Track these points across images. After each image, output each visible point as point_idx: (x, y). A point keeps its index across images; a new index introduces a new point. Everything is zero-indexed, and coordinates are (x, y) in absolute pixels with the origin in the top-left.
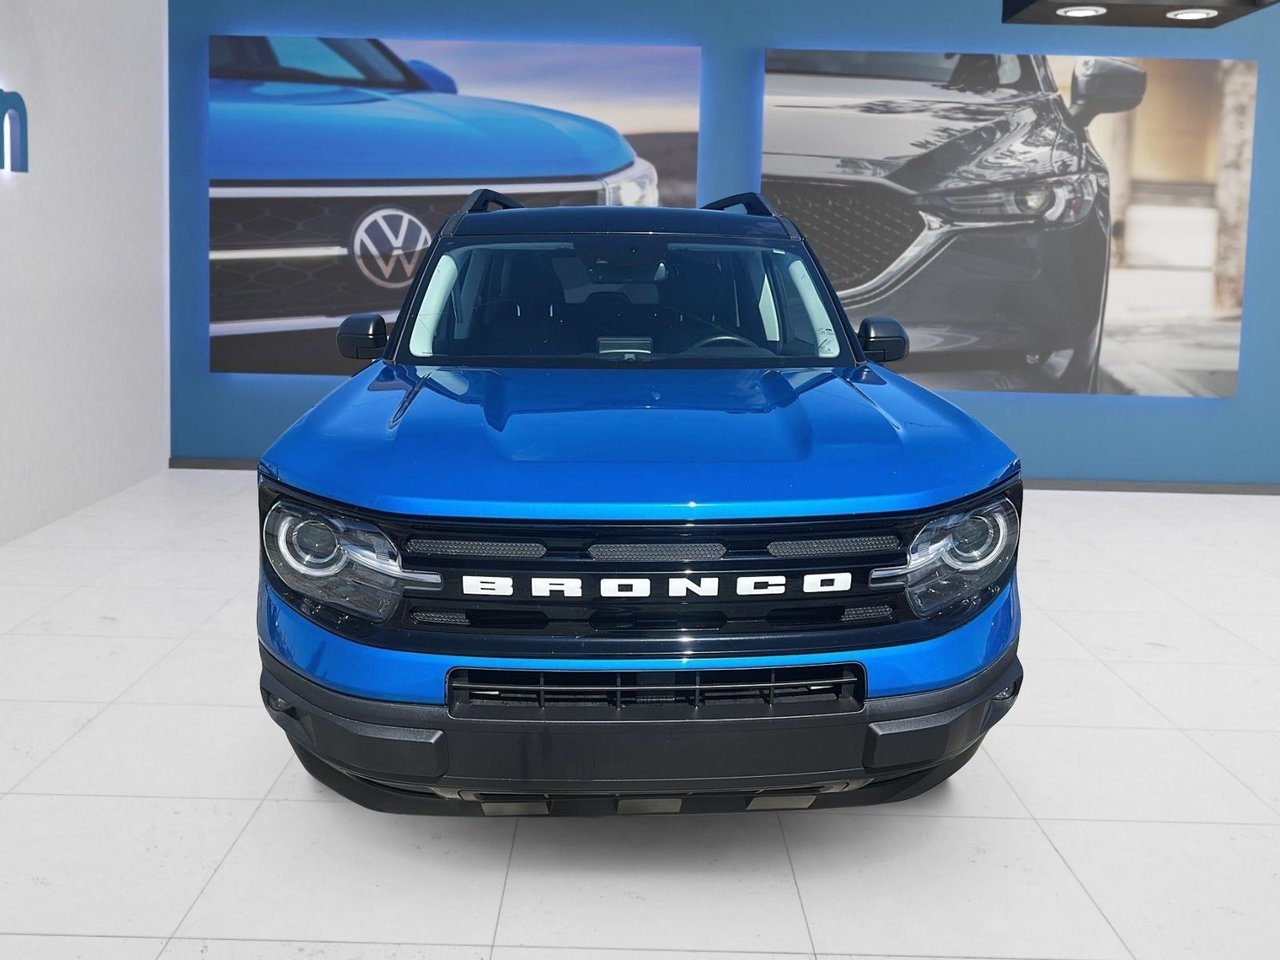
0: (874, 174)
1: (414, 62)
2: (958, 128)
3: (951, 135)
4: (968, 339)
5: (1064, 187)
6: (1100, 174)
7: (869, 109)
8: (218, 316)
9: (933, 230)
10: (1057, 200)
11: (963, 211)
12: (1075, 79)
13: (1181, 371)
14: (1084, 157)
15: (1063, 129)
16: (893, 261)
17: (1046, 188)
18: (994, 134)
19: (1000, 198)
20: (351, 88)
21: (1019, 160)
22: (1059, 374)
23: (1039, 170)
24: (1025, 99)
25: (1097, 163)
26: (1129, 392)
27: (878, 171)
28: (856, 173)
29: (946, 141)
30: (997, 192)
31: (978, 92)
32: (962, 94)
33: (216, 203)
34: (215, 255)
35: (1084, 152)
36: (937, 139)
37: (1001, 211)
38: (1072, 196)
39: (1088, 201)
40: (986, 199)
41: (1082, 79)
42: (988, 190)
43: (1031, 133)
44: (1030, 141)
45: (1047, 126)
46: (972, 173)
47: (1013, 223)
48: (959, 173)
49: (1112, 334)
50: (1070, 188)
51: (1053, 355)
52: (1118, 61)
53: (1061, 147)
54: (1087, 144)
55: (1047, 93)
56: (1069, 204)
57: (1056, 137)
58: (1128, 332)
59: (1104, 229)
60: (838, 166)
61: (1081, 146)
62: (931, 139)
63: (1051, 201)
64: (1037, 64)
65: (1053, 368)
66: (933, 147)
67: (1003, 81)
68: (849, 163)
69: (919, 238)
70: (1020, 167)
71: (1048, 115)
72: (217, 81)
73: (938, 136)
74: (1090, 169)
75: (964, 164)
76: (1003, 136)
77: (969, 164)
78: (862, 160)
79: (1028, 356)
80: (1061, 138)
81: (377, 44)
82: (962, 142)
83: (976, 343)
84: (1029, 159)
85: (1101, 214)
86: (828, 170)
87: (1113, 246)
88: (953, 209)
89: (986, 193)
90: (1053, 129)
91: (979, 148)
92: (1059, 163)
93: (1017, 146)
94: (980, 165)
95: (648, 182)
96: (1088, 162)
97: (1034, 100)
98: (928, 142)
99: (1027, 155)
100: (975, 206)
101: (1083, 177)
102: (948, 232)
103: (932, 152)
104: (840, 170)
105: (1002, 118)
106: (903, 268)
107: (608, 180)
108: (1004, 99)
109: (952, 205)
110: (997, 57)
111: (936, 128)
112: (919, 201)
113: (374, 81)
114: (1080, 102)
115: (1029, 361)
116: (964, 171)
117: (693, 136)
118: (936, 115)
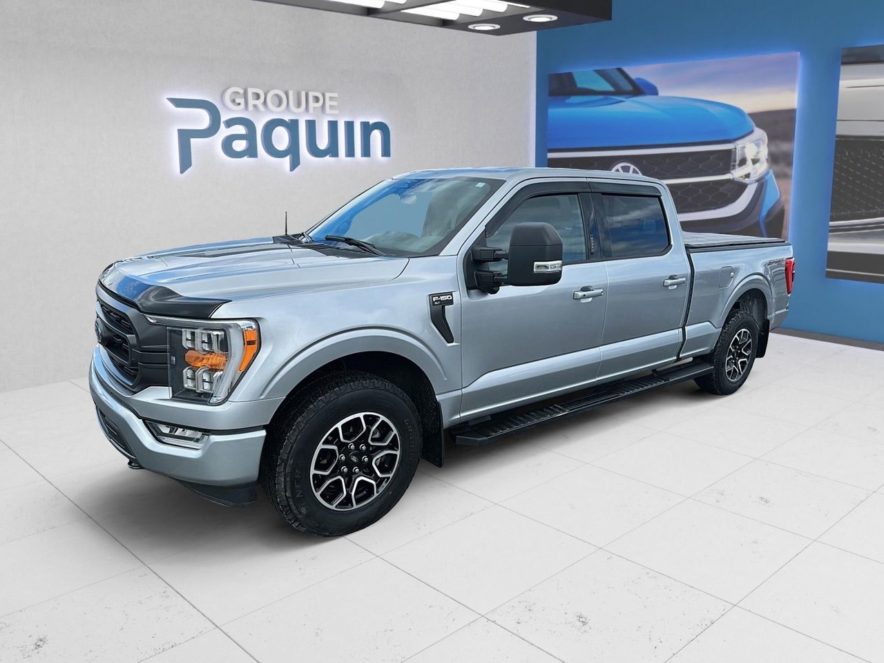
1: (638, 79)
20: (608, 96)
72: (551, 98)
81: (620, 70)
95: (762, 143)
107: (738, 142)
113: (619, 92)
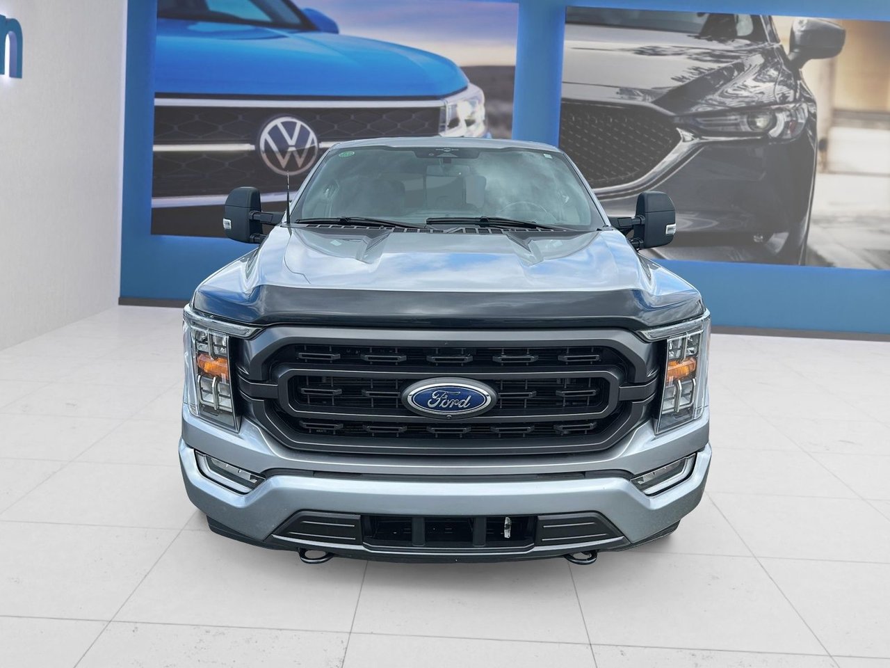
0: (644, 100)
1: (309, 10)
2: (706, 68)
3: (701, 73)
4: (711, 223)
5: (784, 113)
6: (809, 104)
7: (641, 52)
8: (157, 194)
9: (687, 141)
10: (778, 122)
11: (708, 128)
12: (792, 33)
13: (868, 250)
14: (798, 91)
15: (783, 70)
16: (657, 164)
17: (770, 113)
18: (733, 72)
19: (736, 119)
20: (260, 28)
21: (751, 92)
22: (777, 251)
23: (765, 100)
24: (756, 47)
25: (808, 96)
26: (830, 265)
27: (647, 98)
28: (631, 99)
29: (697, 76)
30: (734, 115)
31: (722, 41)
32: (710, 42)
33: (159, 109)
34: (157, 148)
35: (799, 87)
36: (691, 75)
37: (737, 129)
38: (789, 119)
39: (801, 124)
40: (726, 120)
41: (798, 34)
42: (728, 114)
43: (760, 72)
44: (759, 78)
45: (771, 68)
46: (715, 101)
47: (745, 138)
48: (706, 101)
49: (817, 222)
50: (788, 113)
51: (774, 236)
52: (825, 21)
53: (781, 83)
54: (801, 81)
55: (772, 44)
56: (787, 125)
57: (778, 75)
58: (829, 221)
59: (812, 144)
60: (617, 93)
61: (796, 83)
62: (686, 75)
63: (773, 122)
64: (765, 22)
65: (773, 245)
66: (688, 81)
67: (740, 34)
68: (625, 91)
69: (676, 148)
70: (752, 97)
71: (772, 59)
72: (162, 20)
73: (691, 73)
74: (803, 100)
75: (710, 94)
76: (739, 74)
77: (714, 94)
78: (635, 89)
79: (755, 237)
80: (782, 77)
82: (709, 77)
83: (717, 226)
84: (758, 92)
85: (810, 133)
86: (610, 96)
87: (819, 158)
88: (701, 127)
89: (726, 116)
90: (776, 69)
91: (721, 83)
92: (781, 95)
93: (750, 82)
94: (722, 95)
95: (477, 102)
96: (801, 95)
97: (762, 48)
98: (684, 77)
99: (757, 88)
100: (719, 125)
101: (797, 105)
102: (698, 144)
103: (686, 85)
104: (619, 96)
105: (739, 61)
106: (664, 169)
107: (448, 99)
108: (740, 47)
109: (701, 124)
110: (735, 16)
111: (690, 67)
112: (677, 120)
113: (278, 23)
114: (796, 50)
115: (755, 240)
116: (711, 99)
117: (512, 68)
118: (690, 57)
